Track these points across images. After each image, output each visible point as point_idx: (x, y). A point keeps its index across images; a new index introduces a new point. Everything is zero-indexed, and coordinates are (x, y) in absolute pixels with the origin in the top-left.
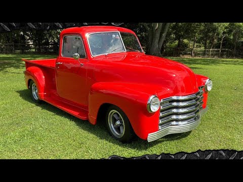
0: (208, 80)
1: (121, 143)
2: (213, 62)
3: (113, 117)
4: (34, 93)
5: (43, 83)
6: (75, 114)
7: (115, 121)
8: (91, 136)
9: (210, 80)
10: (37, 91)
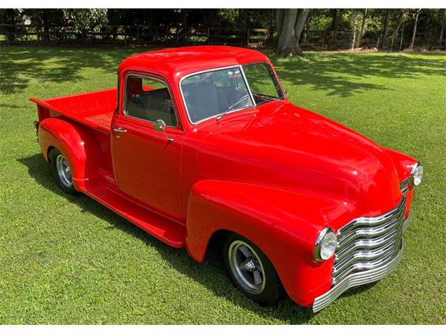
0: (416, 164)
1: (256, 306)
2: (403, 68)
3: (239, 251)
4: (62, 173)
5: (82, 154)
6: (158, 232)
7: (242, 259)
8: (195, 286)
9: (419, 164)
10: (67, 170)
